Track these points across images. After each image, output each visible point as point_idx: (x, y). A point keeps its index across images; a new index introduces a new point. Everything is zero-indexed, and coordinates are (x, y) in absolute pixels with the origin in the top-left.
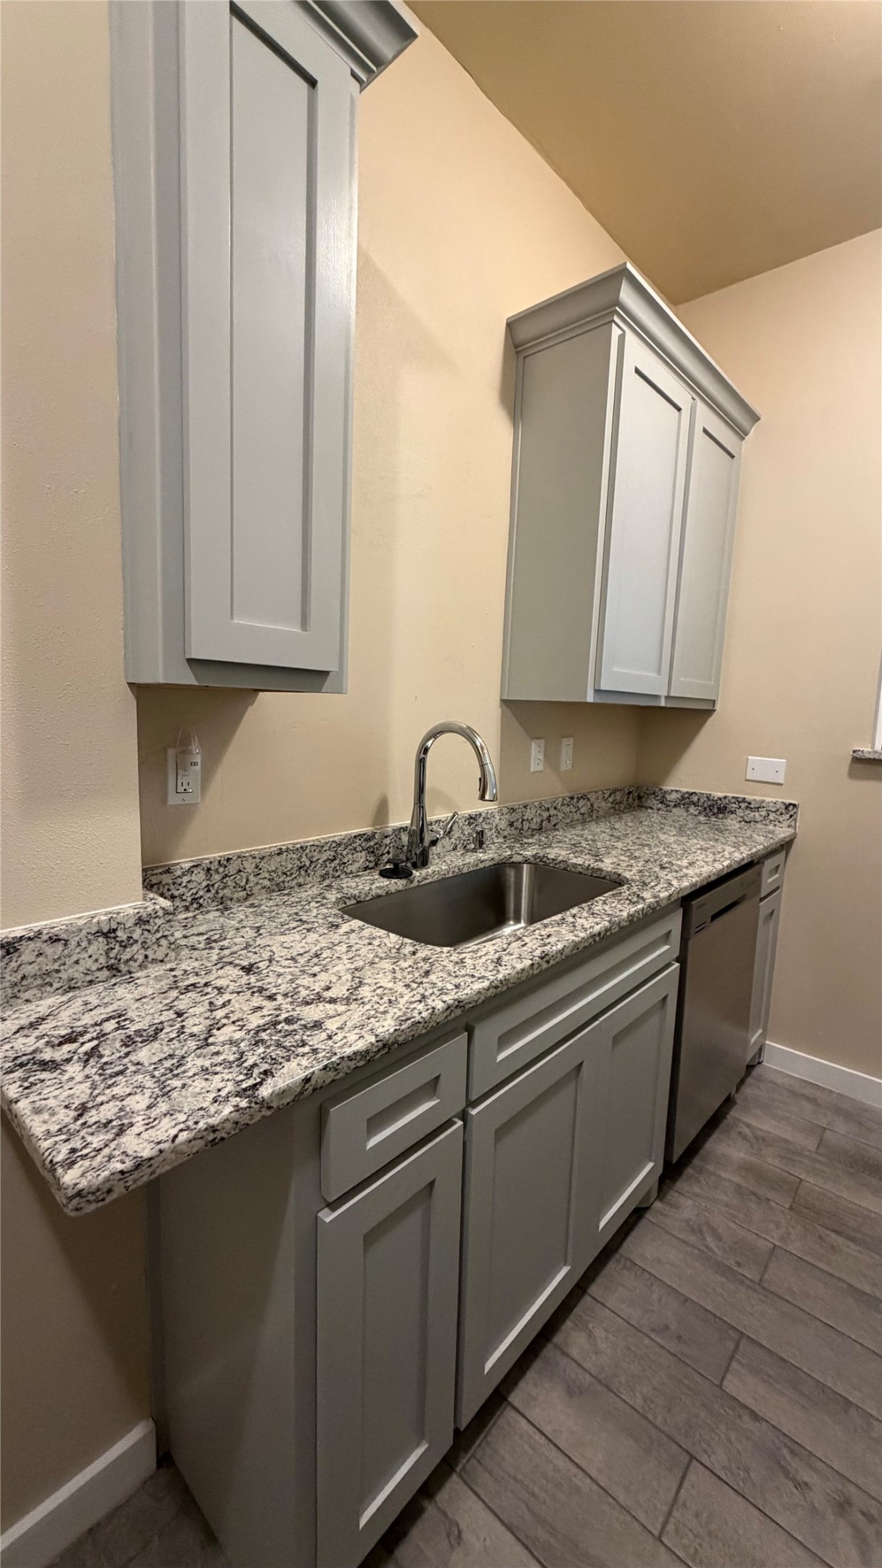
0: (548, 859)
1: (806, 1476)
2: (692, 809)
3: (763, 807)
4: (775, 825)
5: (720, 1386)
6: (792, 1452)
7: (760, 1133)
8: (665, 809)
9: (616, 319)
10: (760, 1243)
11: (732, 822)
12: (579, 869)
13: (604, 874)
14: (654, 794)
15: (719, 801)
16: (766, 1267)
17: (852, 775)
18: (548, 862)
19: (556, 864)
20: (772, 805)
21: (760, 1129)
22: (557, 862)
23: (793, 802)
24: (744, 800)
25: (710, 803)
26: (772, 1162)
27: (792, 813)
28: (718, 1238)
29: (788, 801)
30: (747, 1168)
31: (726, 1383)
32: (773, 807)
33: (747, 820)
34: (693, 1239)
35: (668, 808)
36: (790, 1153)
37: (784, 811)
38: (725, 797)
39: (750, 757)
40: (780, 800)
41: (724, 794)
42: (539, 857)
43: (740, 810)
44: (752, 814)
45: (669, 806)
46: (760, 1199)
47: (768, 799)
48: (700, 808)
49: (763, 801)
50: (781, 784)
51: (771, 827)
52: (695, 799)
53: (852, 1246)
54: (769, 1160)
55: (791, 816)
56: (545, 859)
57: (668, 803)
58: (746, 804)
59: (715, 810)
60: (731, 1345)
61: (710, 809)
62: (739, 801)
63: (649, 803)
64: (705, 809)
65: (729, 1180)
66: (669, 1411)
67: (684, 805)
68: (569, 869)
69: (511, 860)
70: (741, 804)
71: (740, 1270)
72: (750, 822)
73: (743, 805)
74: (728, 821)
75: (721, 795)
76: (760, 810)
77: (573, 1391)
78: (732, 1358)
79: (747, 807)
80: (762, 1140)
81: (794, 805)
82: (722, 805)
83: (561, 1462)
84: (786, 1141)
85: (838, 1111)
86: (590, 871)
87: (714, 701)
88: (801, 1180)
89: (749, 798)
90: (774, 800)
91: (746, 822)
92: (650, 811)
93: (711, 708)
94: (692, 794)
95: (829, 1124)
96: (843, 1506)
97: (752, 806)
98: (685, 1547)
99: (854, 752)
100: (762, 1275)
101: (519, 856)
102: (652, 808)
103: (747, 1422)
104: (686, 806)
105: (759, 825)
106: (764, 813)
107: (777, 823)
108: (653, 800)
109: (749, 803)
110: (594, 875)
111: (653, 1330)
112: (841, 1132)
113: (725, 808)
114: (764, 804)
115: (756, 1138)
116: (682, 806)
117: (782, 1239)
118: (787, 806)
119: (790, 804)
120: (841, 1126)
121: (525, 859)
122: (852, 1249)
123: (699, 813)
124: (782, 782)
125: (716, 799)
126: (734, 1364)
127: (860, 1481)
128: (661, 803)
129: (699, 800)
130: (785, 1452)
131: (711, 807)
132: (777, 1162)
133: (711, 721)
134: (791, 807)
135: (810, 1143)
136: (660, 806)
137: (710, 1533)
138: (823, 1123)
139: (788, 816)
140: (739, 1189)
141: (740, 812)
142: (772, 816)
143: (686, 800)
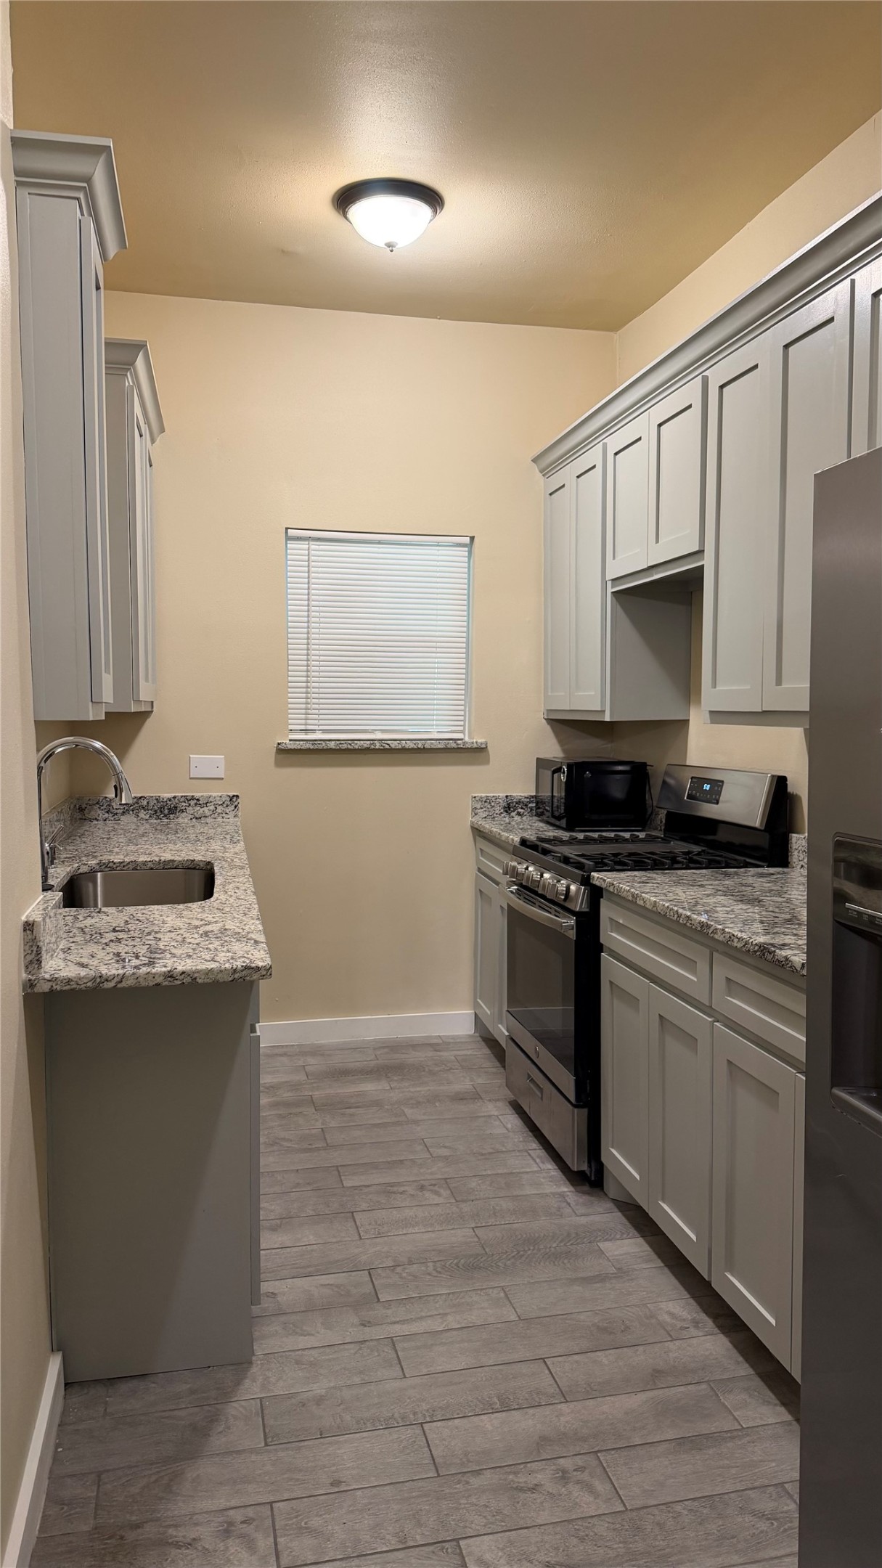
0: (115, 864)
1: (402, 1189)
2: (142, 814)
3: (211, 802)
4: (223, 817)
5: (343, 1187)
6: (392, 1186)
7: (267, 1085)
8: (112, 819)
9: (128, 374)
10: (313, 1132)
11: (183, 820)
12: (150, 865)
13: (176, 864)
14: (98, 803)
15: (168, 802)
16: (325, 1139)
17: (278, 764)
18: (115, 866)
19: (124, 866)
20: (219, 798)
21: (265, 1083)
22: (125, 864)
23: (235, 794)
24: (193, 798)
25: (159, 805)
26: (287, 1095)
27: (236, 803)
28: (290, 1141)
29: (231, 794)
30: (275, 1105)
31: (345, 1185)
32: (219, 800)
33: (197, 816)
34: (275, 1148)
35: (116, 816)
36: (294, 1086)
37: (229, 803)
38: (175, 797)
39: (191, 756)
40: (225, 794)
41: (173, 795)
42: (104, 864)
43: (190, 808)
44: (202, 810)
45: (116, 814)
46: (296, 1115)
47: (214, 794)
48: (150, 811)
49: (210, 796)
50: (222, 779)
51: (220, 819)
52: (145, 803)
53: (360, 1109)
54: (285, 1095)
55: (236, 807)
56: (111, 864)
57: (116, 811)
58: (195, 801)
59: (166, 812)
60: (336, 1173)
61: (161, 812)
62: (188, 799)
63: (93, 814)
64: (156, 812)
65: (269, 1115)
66: (329, 1206)
67: (133, 811)
68: (139, 868)
69: (79, 872)
70: (190, 802)
71: (313, 1147)
72: (200, 818)
73: (192, 803)
74: (180, 820)
75: (170, 795)
76: (208, 805)
77: (274, 1229)
78: (340, 1176)
79: (196, 804)
80: (272, 1088)
81: (237, 796)
82: (172, 806)
83: (295, 1249)
84: (286, 1082)
85: (304, 1054)
86: (162, 865)
87: (152, 702)
88: (311, 1096)
89: (197, 795)
90: (220, 794)
91: (197, 818)
92: (95, 822)
93: (150, 710)
94: (140, 798)
95: (304, 1063)
96: (422, 1188)
97: (200, 802)
98: (373, 1234)
99: (279, 744)
100: (326, 1142)
101: (85, 867)
102: (97, 820)
103: (366, 1190)
104: (135, 812)
105: (208, 820)
106: (212, 808)
107: (224, 815)
108: (98, 810)
109: (198, 800)
110: (166, 867)
111: (292, 1189)
112: (314, 1063)
113: (176, 808)
114: (211, 799)
115: (267, 1088)
116: (131, 812)
117: (323, 1124)
118: (231, 798)
119: (234, 796)
120: (311, 1060)
121: (90, 868)
122: (361, 1111)
123: (150, 816)
124: (223, 777)
125: (165, 800)
126: (342, 1177)
127: (423, 1178)
128: (107, 812)
129: (148, 803)
130: (389, 1188)
131: (161, 809)
132: (290, 1094)
133: (149, 723)
134: (235, 798)
135: (302, 1077)
136: (107, 815)
137: (379, 1225)
138: (301, 1063)
139: (233, 806)
140: (281, 1117)
141: (190, 810)
142: (220, 809)
143: (137, 806)
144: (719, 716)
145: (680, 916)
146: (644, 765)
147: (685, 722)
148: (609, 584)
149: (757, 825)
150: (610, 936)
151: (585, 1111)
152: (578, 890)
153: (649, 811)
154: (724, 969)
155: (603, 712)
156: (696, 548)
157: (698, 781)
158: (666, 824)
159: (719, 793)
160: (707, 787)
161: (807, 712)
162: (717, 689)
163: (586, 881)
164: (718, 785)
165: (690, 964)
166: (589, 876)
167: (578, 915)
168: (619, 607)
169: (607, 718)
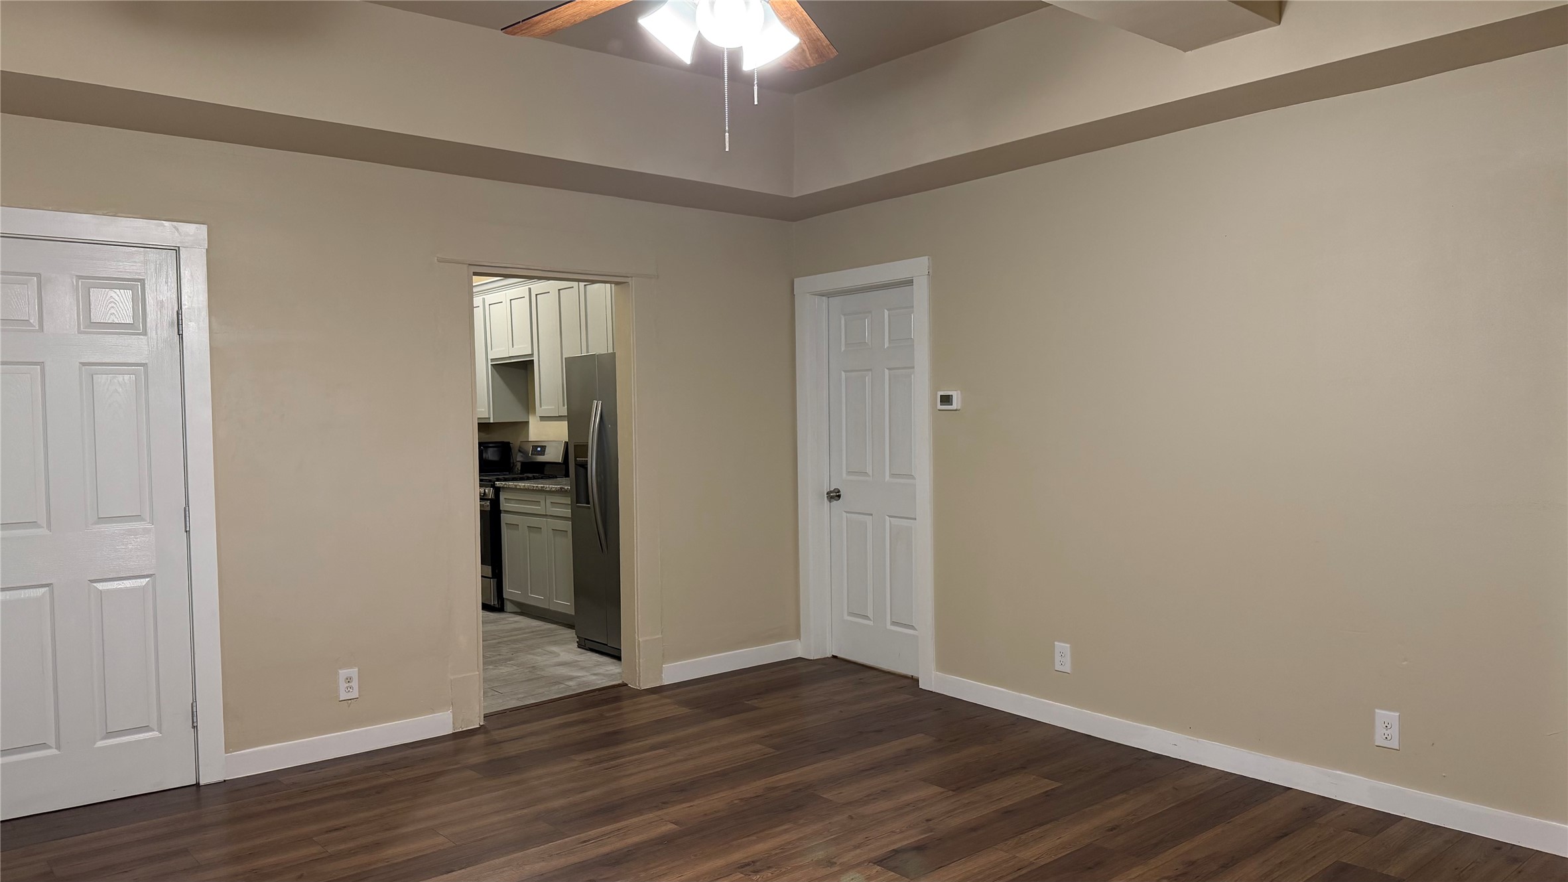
144: (543, 418)
145: (534, 487)
146: (509, 443)
147: (527, 423)
148: (489, 361)
149: (560, 461)
150: (504, 505)
151: (496, 580)
152: (489, 491)
153: (512, 465)
154: (551, 499)
155: (489, 418)
156: (530, 353)
157: (535, 447)
158: (521, 470)
159: (545, 451)
160: (539, 449)
161: (565, 416)
162: (543, 407)
163: (493, 486)
164: (543, 448)
165: (537, 503)
166: (494, 484)
167: (491, 500)
168: (495, 371)
169: (492, 421)
